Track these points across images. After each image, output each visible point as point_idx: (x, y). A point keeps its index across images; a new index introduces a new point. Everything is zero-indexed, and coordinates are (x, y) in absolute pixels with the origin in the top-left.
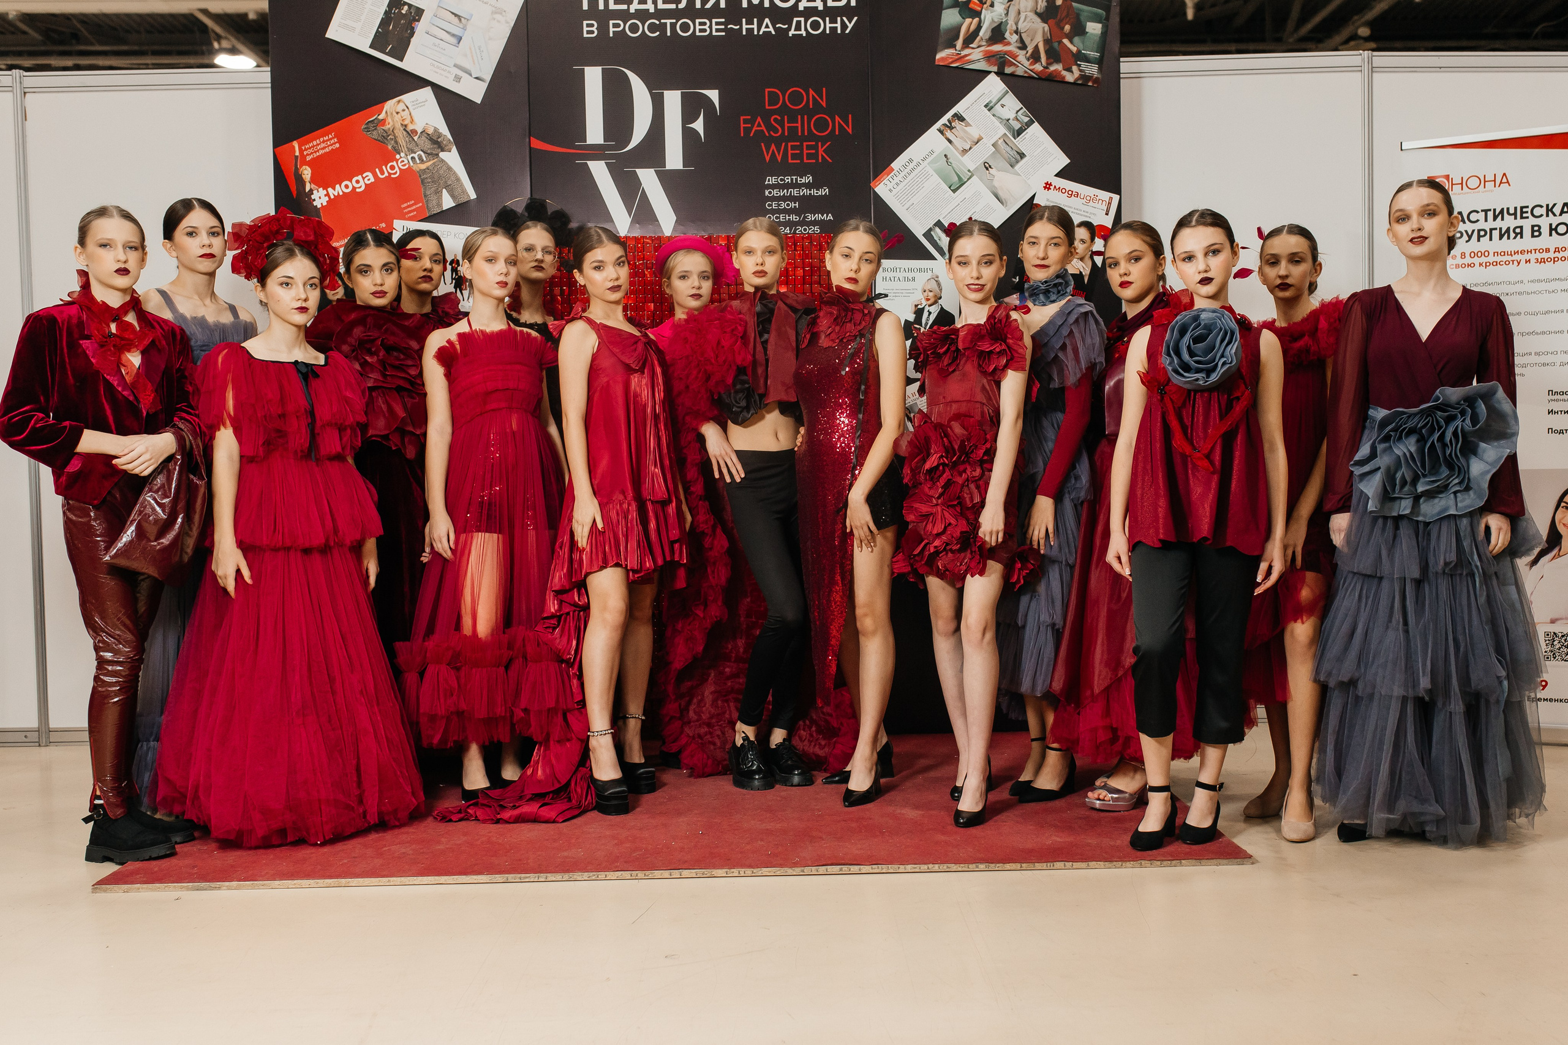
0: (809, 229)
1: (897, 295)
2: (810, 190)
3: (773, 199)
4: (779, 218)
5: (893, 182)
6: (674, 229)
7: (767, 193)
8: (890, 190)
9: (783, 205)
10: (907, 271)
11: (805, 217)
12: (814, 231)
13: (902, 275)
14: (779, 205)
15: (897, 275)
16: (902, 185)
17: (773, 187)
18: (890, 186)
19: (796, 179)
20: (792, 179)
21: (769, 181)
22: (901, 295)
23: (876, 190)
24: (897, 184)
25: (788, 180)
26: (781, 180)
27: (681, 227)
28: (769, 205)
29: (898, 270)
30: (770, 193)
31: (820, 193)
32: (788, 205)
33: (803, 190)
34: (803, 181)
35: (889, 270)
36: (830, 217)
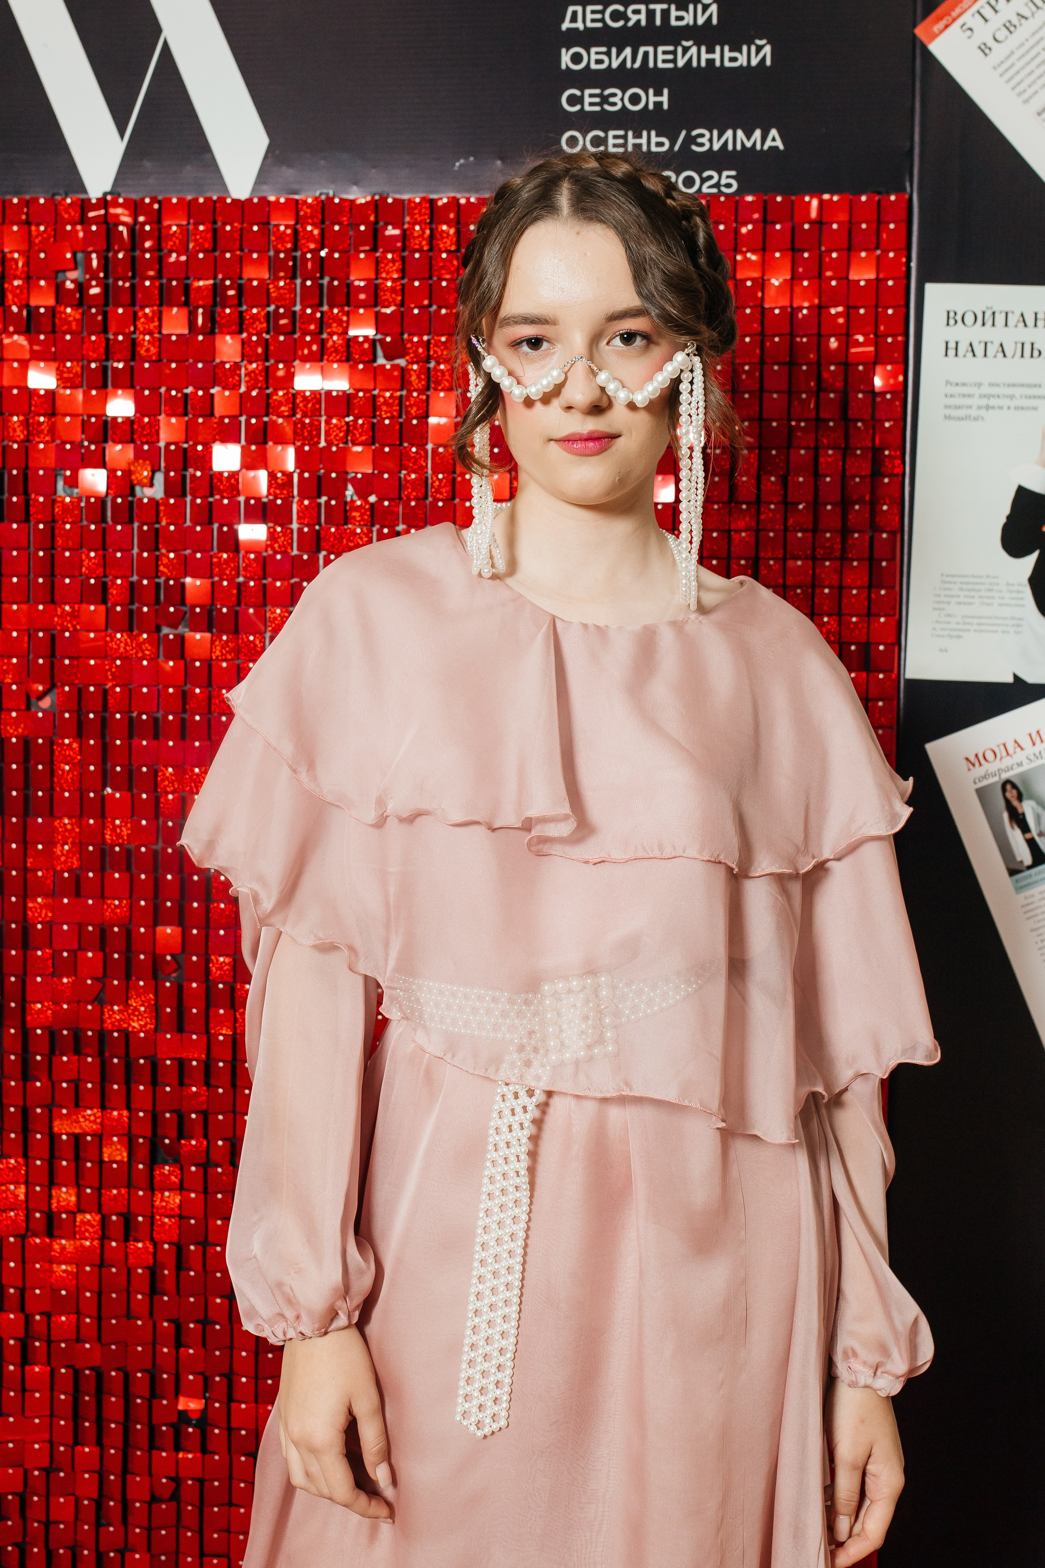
0: (703, 181)
1: (993, 402)
2: (710, 50)
3: (587, 78)
4: (603, 141)
5: (996, 21)
6: (262, 177)
7: (566, 58)
8: (984, 49)
9: (619, 99)
10: (1030, 321)
11: (690, 140)
12: (717, 185)
13: (1012, 336)
14: (605, 100)
15: (995, 334)
16: (1025, 30)
17: (588, 39)
18: (983, 33)
19: (666, 14)
20: (651, 14)
21: (574, 19)
22: (1005, 402)
23: (936, 48)
24: (1009, 27)
25: (637, 15)
26: (615, 16)
27: (284, 169)
28: (572, 100)
29: (1000, 319)
30: (577, 59)
31: (742, 60)
32: (635, 99)
33: (686, 50)
34: (689, 19)
35: (969, 319)
36: (775, 140)
